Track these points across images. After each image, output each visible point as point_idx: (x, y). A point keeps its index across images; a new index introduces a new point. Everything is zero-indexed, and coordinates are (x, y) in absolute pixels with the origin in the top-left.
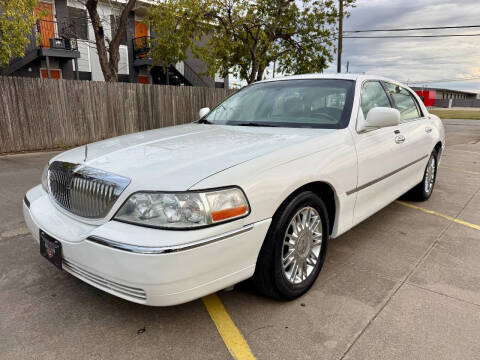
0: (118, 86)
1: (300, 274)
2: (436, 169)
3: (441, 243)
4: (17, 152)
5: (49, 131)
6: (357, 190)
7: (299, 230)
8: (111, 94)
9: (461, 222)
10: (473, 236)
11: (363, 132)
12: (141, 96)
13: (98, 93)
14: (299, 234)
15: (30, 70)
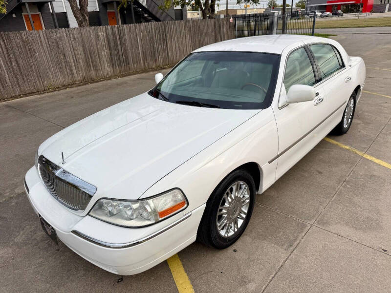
0: (90, 31)
1: (233, 228)
2: (354, 107)
3: (348, 182)
4: (17, 97)
5: (39, 76)
6: (278, 156)
7: (230, 200)
8: (85, 39)
9: (369, 157)
10: (375, 173)
11: (283, 107)
12: (111, 37)
13: (74, 39)
14: (230, 203)
15: (14, 16)
